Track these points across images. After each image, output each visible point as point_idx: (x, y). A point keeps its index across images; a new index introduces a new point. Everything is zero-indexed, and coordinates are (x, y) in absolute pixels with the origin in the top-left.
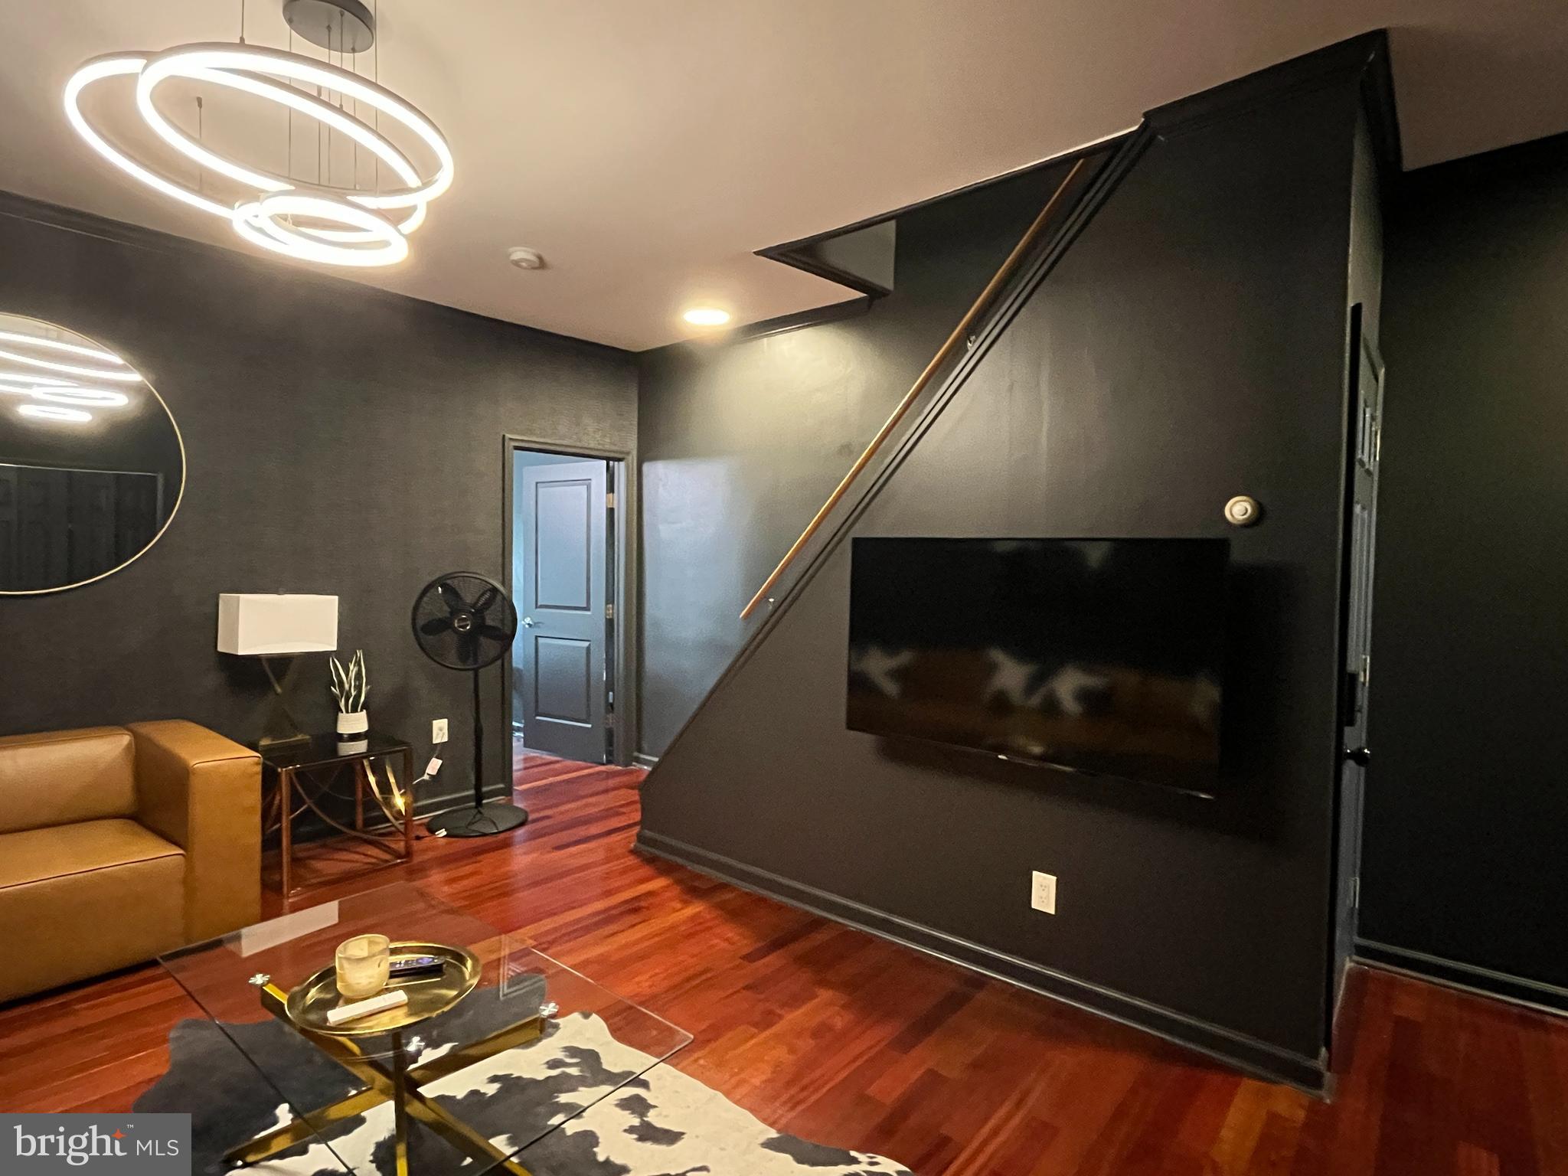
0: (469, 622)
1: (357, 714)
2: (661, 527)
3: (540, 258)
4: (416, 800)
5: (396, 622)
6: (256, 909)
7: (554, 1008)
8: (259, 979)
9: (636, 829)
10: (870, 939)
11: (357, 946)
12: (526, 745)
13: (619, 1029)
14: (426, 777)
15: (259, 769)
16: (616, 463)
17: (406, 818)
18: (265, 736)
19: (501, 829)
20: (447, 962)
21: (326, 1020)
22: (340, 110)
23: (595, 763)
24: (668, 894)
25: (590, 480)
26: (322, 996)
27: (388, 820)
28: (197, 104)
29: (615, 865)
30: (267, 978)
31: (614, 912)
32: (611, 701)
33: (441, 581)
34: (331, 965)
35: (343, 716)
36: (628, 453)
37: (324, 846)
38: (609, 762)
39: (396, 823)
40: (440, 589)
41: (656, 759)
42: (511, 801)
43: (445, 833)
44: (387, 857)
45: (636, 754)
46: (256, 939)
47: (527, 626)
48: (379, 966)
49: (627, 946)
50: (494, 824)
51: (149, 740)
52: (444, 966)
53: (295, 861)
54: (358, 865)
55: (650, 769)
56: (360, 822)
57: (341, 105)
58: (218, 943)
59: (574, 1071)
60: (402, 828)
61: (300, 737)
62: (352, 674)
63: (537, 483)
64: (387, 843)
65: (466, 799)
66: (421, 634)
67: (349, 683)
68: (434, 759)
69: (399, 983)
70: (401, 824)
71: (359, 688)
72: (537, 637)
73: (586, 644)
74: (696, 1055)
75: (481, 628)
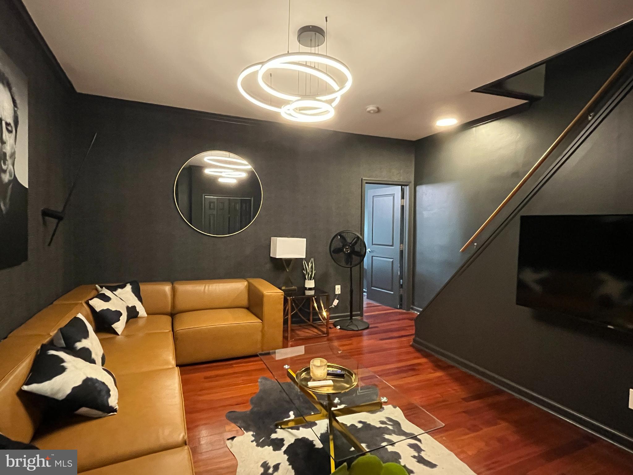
0: (349, 249)
1: (311, 281)
2: (424, 212)
3: (378, 108)
4: (330, 314)
5: (324, 248)
6: (281, 344)
7: (386, 399)
8: (286, 367)
9: (413, 337)
10: (528, 405)
11: (317, 362)
12: (367, 298)
13: (408, 416)
14: (333, 306)
15: (283, 297)
16: (405, 187)
17: (327, 320)
18: (283, 286)
19: (359, 329)
20: (346, 374)
21: (308, 385)
22: (314, 68)
23: (395, 308)
24: (427, 366)
25: (394, 194)
26: (306, 376)
27: (320, 320)
28: (270, 75)
29: (404, 350)
30: (289, 367)
31: (404, 369)
32: (401, 283)
33: (339, 234)
34: (309, 367)
35: (307, 281)
36: (410, 182)
37: (300, 326)
38: (400, 308)
39: (324, 321)
40: (339, 237)
41: (421, 310)
42: (362, 319)
43: (339, 327)
44: (320, 333)
45: (412, 306)
46: (281, 354)
47: (369, 252)
48: (324, 370)
49: (409, 383)
50: (357, 327)
51: (252, 284)
52: (345, 375)
53: (292, 330)
54: (310, 334)
55: (419, 313)
56: (311, 320)
57: (315, 66)
58: (268, 354)
59: (390, 427)
60: (325, 323)
61: (293, 287)
62: (310, 266)
63: (373, 196)
64: (320, 328)
65: (347, 316)
66: (332, 254)
67: (309, 270)
68: (336, 300)
69: (330, 378)
70: (325, 322)
71: (312, 272)
72: (372, 256)
73: (392, 260)
74: (442, 435)
75: (353, 252)
